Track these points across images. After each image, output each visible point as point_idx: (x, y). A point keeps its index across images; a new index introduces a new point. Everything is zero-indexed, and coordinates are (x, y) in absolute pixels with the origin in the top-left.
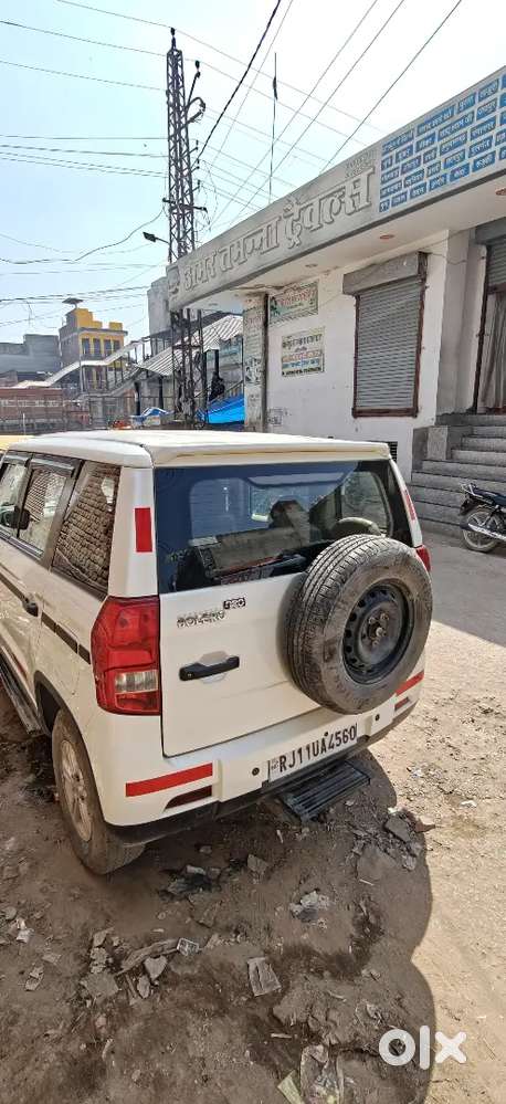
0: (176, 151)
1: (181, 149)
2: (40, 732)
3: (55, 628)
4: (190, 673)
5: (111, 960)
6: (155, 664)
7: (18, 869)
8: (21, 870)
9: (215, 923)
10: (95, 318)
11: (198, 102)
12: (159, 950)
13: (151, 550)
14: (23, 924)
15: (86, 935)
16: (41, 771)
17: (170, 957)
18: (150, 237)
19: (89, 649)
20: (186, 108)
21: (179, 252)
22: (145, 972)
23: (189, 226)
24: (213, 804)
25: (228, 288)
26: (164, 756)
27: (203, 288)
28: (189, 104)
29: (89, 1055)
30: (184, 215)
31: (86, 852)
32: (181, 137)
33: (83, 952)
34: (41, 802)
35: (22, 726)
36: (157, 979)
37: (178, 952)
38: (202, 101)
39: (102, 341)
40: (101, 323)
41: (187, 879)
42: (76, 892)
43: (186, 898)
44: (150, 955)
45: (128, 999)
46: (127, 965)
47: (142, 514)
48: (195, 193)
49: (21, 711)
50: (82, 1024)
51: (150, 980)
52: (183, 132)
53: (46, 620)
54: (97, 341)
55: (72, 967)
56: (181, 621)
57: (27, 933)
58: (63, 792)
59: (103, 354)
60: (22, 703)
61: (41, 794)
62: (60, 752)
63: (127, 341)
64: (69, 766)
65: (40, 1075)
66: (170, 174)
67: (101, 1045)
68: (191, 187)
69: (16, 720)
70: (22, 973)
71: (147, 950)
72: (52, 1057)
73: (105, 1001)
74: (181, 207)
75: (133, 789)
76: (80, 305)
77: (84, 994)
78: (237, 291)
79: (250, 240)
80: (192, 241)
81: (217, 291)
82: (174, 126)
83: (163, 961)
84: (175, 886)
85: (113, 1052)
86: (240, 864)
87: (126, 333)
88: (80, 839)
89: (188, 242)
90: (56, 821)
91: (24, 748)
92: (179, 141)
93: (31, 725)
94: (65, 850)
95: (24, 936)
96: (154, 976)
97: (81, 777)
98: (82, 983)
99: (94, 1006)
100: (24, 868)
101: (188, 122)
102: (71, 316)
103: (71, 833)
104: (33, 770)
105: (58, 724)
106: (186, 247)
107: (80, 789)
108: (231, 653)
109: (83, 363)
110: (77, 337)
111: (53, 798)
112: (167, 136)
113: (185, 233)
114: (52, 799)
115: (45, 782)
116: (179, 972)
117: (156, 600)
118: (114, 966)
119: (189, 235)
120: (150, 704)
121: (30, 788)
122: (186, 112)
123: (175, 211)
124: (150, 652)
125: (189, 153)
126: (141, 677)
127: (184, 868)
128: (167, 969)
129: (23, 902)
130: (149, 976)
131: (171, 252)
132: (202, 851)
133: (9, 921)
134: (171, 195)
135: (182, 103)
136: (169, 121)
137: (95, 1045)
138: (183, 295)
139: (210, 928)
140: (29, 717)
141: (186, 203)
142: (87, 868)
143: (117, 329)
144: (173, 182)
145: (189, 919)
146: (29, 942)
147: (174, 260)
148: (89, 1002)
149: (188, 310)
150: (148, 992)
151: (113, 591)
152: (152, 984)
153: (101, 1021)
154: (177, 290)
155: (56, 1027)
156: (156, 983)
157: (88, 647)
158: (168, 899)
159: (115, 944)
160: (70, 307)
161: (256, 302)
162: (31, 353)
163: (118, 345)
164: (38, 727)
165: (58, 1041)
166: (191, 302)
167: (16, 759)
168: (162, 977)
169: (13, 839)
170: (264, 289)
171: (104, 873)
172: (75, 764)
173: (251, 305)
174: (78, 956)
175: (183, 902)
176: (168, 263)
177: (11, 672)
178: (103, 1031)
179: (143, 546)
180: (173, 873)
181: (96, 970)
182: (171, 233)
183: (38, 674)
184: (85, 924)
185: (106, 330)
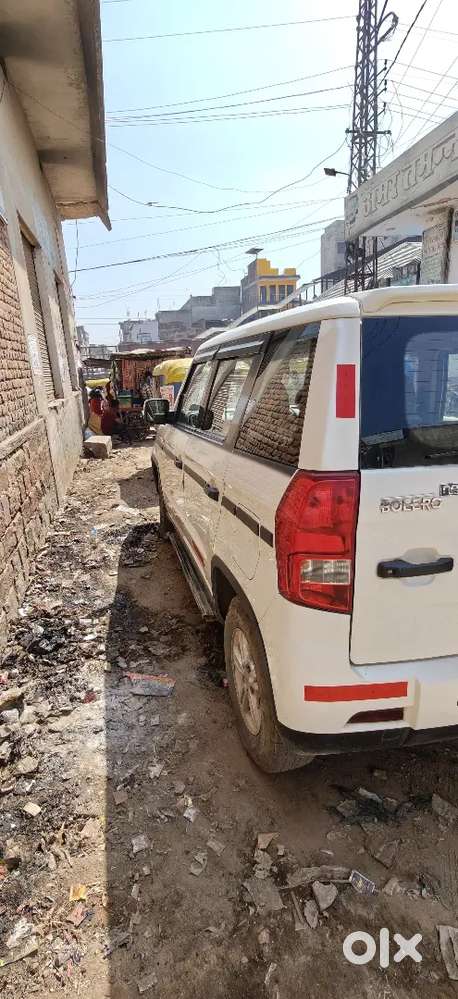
0: (363, 77)
1: (368, 74)
2: (214, 617)
3: (236, 511)
4: (390, 570)
5: (275, 869)
6: (349, 552)
7: (188, 744)
8: (191, 746)
9: (394, 864)
10: (273, 266)
11: (391, 17)
12: (329, 875)
13: (353, 416)
14: (190, 802)
15: (249, 832)
16: (213, 654)
17: (342, 888)
18: (331, 172)
19: (272, 530)
20: (377, 27)
21: (360, 182)
22: (312, 896)
23: (371, 152)
24: (404, 729)
25: (409, 207)
26: (351, 663)
27: (382, 211)
28: (381, 23)
29: (250, 972)
30: (367, 142)
31: (254, 745)
32: (369, 60)
33: (248, 851)
34: (211, 684)
35: (198, 611)
36: (327, 909)
37: (350, 884)
38: (395, 16)
39: (277, 288)
40: (277, 270)
41: (359, 803)
42: (242, 783)
43: (359, 824)
44: (318, 878)
45: (294, 923)
46: (293, 881)
47: (345, 372)
48: (379, 118)
49: (197, 597)
50: (244, 930)
51: (318, 907)
52: (372, 56)
53: (227, 503)
54: (273, 287)
55: (235, 864)
56: (384, 503)
57: (194, 812)
58: (233, 679)
59: (277, 299)
60: (198, 588)
61: (210, 676)
62: (232, 639)
63: (299, 284)
64: (240, 654)
65: (201, 974)
66: (355, 103)
67: (265, 967)
68: (376, 112)
69: (192, 605)
70: (187, 853)
71: (314, 871)
72: (213, 959)
73: (269, 914)
74: (364, 134)
75: (313, 693)
76: (260, 256)
77: (247, 899)
78: (420, 209)
79: (440, 149)
80: (373, 169)
81: (398, 212)
82: (363, 52)
83: (333, 891)
84: (345, 806)
85: (277, 982)
86: (422, 802)
87: (299, 277)
88: (248, 732)
89: (369, 169)
90: (225, 706)
91: (198, 632)
92: (368, 66)
93: (206, 609)
94: (231, 735)
95: (190, 813)
96: (324, 906)
97: (252, 667)
98: (245, 884)
99: (257, 915)
100: (193, 746)
101: (377, 43)
102: (252, 267)
103: (239, 723)
104: (206, 653)
105: (232, 612)
106: (366, 175)
107: (251, 680)
108: (444, 552)
109: (260, 308)
110: (255, 286)
111: (222, 682)
112: (354, 64)
113: (366, 161)
114: (221, 684)
115: (216, 666)
116: (351, 908)
117: (356, 476)
118: (280, 876)
119: (371, 163)
120: (339, 599)
121: (202, 669)
122: (377, 33)
123: (358, 140)
124: (344, 539)
125: (375, 75)
126: (330, 566)
127: (356, 788)
128: (337, 900)
129: (191, 779)
130: (317, 903)
131: (350, 182)
132: (376, 774)
133: (177, 795)
134: (354, 124)
135: (373, 23)
136: (358, 47)
137: (258, 963)
138: (361, 222)
139: (389, 869)
140: (204, 604)
141: (369, 130)
142: (252, 761)
143: (292, 275)
144: (358, 111)
145: (362, 850)
146: (195, 821)
147: (353, 189)
148: (252, 910)
149: (365, 238)
150: (315, 922)
151: (305, 463)
152: (321, 913)
153: (264, 937)
154: (354, 220)
155: (218, 925)
156: (326, 914)
157: (271, 528)
158: (337, 819)
159: (281, 853)
160: (252, 258)
161: (440, 219)
162: (218, 304)
163: (291, 289)
164: (212, 613)
165: (219, 943)
166: (369, 228)
167: (191, 640)
168: (332, 908)
169: (184, 715)
170: (450, 203)
171: (271, 772)
172: (247, 653)
173: (432, 224)
174: (241, 854)
175: (355, 827)
176: (346, 195)
177: (190, 560)
178: (266, 949)
179: (344, 411)
180: (344, 792)
181: (260, 874)
182: (352, 164)
183: (216, 560)
184: (250, 821)
185: (282, 277)
